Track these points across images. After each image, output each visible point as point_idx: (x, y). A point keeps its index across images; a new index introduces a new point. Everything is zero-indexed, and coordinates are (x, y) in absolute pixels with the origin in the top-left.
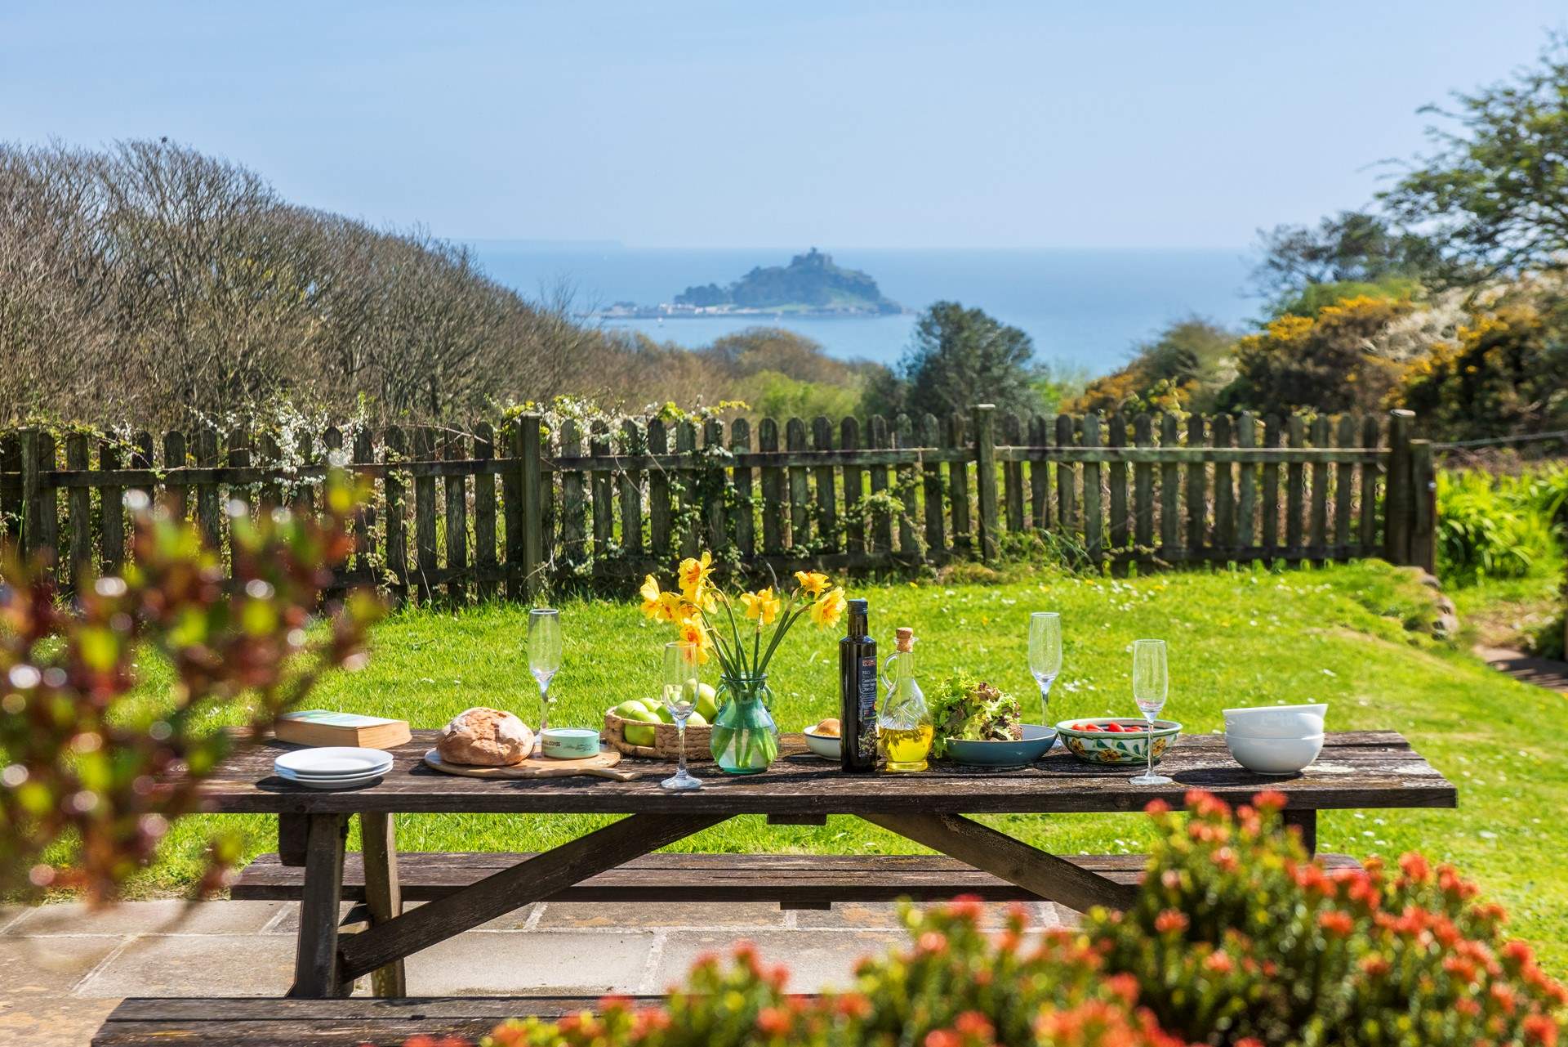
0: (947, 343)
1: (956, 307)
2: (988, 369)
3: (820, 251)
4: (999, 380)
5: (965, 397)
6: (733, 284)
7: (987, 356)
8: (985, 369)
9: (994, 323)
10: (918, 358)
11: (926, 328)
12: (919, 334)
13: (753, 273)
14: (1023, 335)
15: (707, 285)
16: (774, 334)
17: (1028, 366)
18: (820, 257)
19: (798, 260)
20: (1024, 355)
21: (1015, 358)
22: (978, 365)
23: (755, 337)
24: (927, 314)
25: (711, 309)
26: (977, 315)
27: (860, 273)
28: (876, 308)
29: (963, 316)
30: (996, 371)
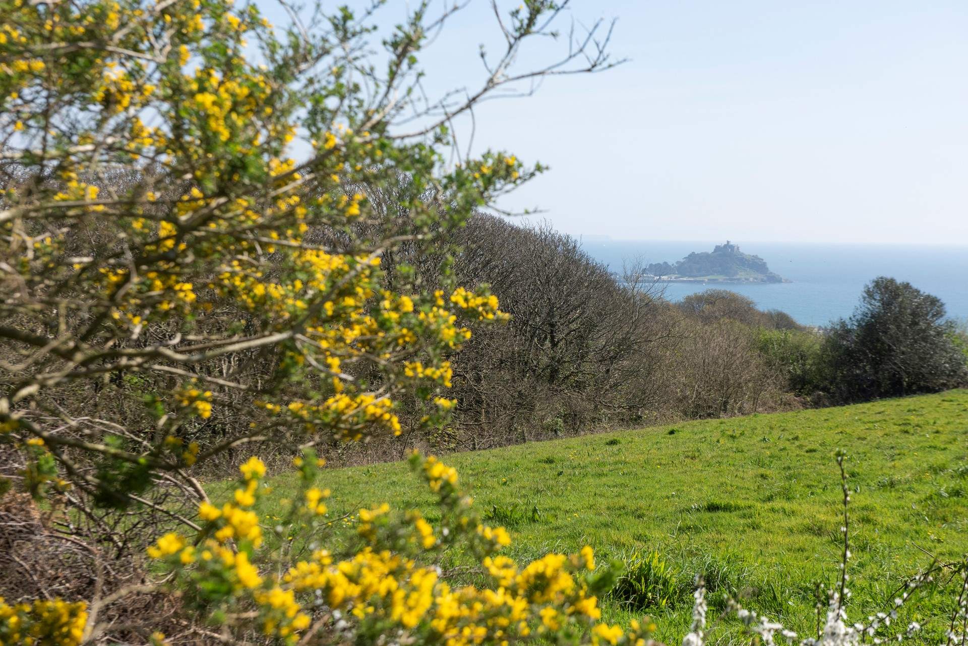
0: (887, 305)
1: (892, 281)
2: (917, 324)
3: (731, 243)
4: (924, 331)
5: (901, 342)
6: (677, 262)
7: (914, 314)
8: (915, 323)
9: (918, 292)
10: (865, 315)
11: (870, 294)
12: (864, 298)
13: (690, 256)
14: (938, 301)
15: (661, 263)
16: (724, 294)
17: (941, 321)
18: (732, 247)
19: (718, 248)
20: (939, 314)
21: (934, 316)
22: (910, 320)
23: (711, 296)
24: (871, 286)
25: (665, 278)
26: (907, 286)
27: (756, 257)
28: (765, 278)
29: (898, 288)
30: (923, 325)
